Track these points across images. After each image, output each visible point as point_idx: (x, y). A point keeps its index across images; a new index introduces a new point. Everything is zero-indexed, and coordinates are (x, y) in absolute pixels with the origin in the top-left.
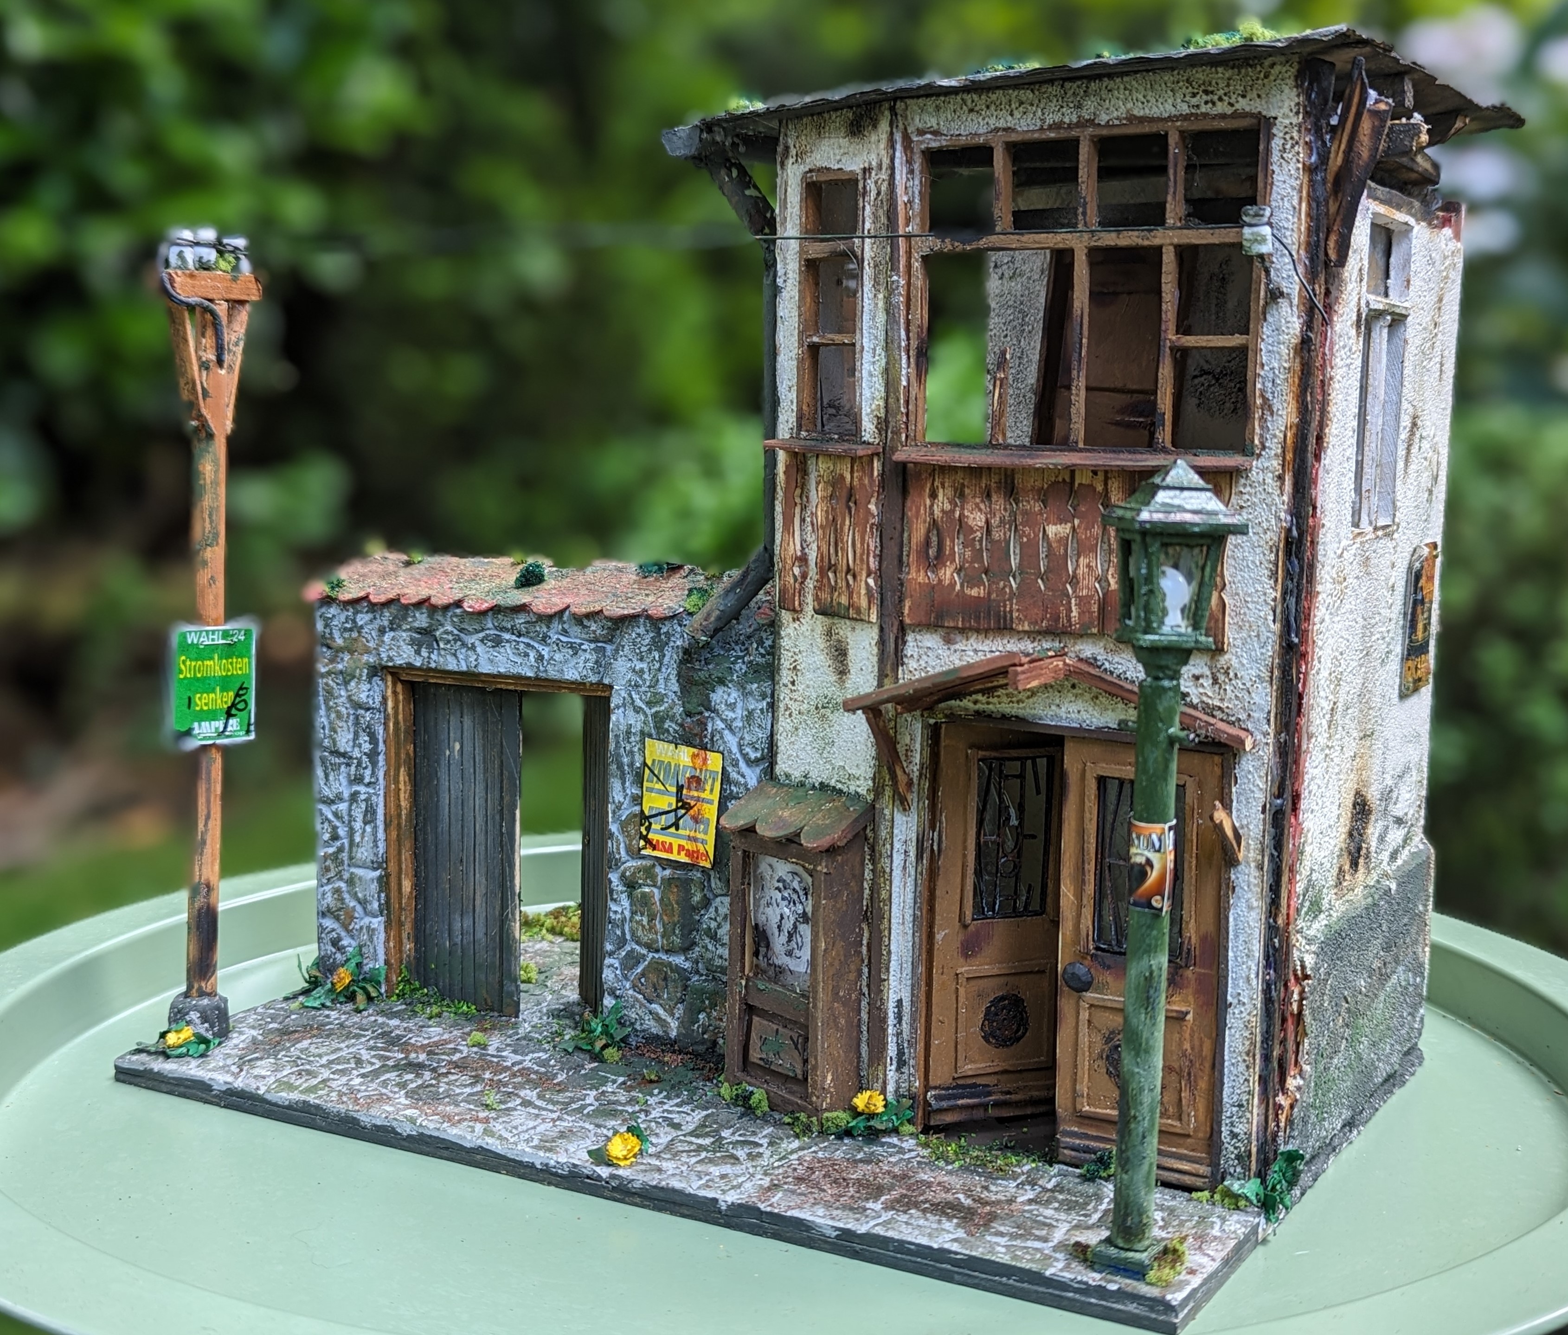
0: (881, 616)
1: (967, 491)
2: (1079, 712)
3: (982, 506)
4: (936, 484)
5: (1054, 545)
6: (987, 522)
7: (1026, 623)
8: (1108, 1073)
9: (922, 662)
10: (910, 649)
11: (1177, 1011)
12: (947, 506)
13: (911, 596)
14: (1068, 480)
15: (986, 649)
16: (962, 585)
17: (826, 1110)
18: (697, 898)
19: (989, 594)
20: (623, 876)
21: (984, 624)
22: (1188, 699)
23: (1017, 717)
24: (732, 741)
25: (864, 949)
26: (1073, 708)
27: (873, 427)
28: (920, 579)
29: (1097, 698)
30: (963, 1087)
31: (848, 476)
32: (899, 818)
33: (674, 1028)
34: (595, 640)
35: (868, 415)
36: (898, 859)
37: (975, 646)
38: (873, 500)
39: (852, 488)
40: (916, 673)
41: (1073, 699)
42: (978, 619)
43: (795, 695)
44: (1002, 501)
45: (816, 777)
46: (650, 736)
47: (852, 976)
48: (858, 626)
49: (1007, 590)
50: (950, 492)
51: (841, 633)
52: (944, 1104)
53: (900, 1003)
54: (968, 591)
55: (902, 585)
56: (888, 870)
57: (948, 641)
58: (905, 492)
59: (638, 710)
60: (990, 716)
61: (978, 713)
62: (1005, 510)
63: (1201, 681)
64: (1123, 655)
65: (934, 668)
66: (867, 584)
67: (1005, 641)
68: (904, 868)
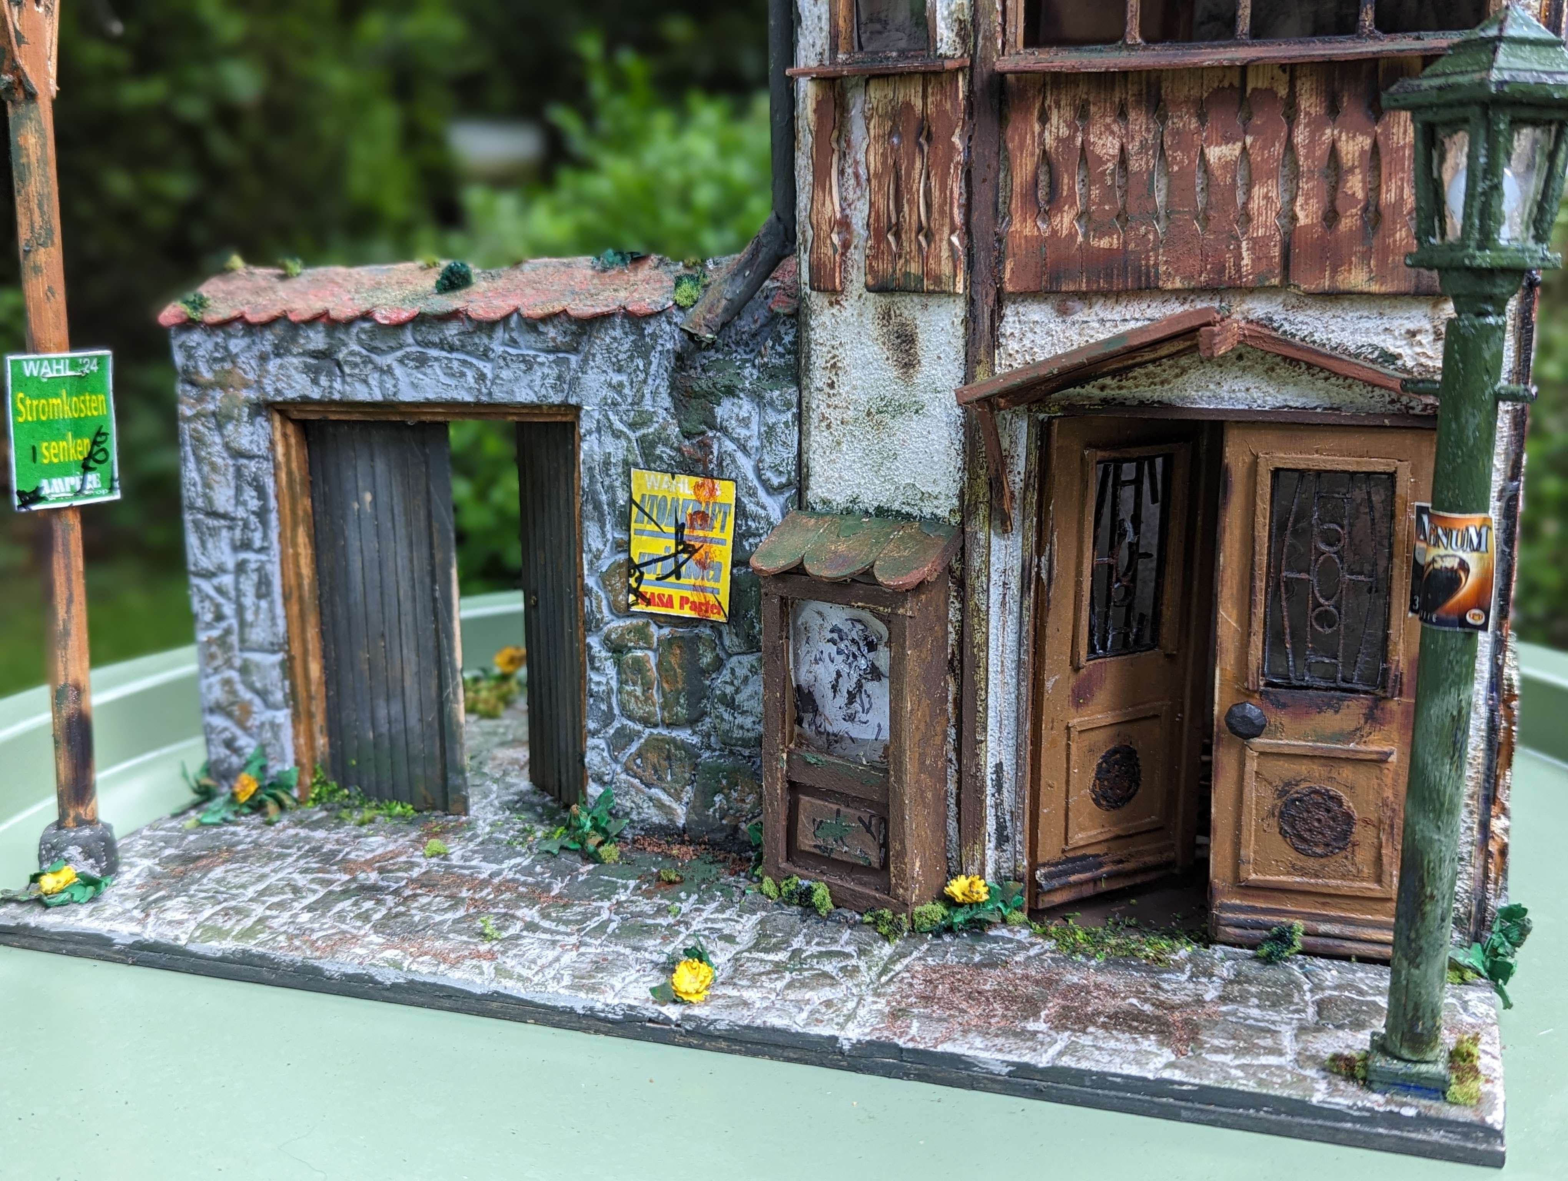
0: (970, 284)
1: (1093, 109)
2: (1248, 390)
3: (1115, 128)
4: (1047, 102)
5: (1218, 173)
6: (1122, 149)
7: (1178, 279)
8: (1283, 833)
9: (1027, 343)
10: (1010, 324)
11: (1377, 753)
12: (1064, 132)
13: (1014, 255)
14: (1237, 83)
15: (1117, 317)
16: (1086, 235)
17: (916, 904)
18: (707, 659)
19: (1125, 243)
20: (607, 639)
21: (1118, 285)
22: (1399, 363)
23: (1159, 402)
24: (746, 465)
25: (950, 707)
26: (1239, 385)
27: (952, 35)
28: (1027, 232)
29: (1273, 370)
30: (1073, 860)
31: (918, 103)
32: (996, 542)
33: (681, 816)
34: (555, 350)
35: (944, 19)
36: (995, 594)
37: (1102, 315)
38: (958, 131)
39: (925, 117)
40: (1018, 356)
41: (1239, 373)
42: (1109, 277)
43: (835, 401)
44: (1143, 119)
45: (869, 500)
46: (636, 465)
47: (938, 740)
48: (933, 302)
49: (1151, 237)
50: (1068, 113)
51: (906, 313)
52: (1056, 883)
53: (999, 767)
54: (1094, 243)
55: (1000, 241)
56: (984, 608)
57: (1063, 312)
58: (1002, 120)
59: (617, 435)
60: (1122, 404)
61: (1105, 401)
62: (1148, 130)
63: (1418, 338)
64: (1309, 312)
65: (1042, 347)
66: (950, 243)
67: (1145, 306)
68: (1003, 604)
